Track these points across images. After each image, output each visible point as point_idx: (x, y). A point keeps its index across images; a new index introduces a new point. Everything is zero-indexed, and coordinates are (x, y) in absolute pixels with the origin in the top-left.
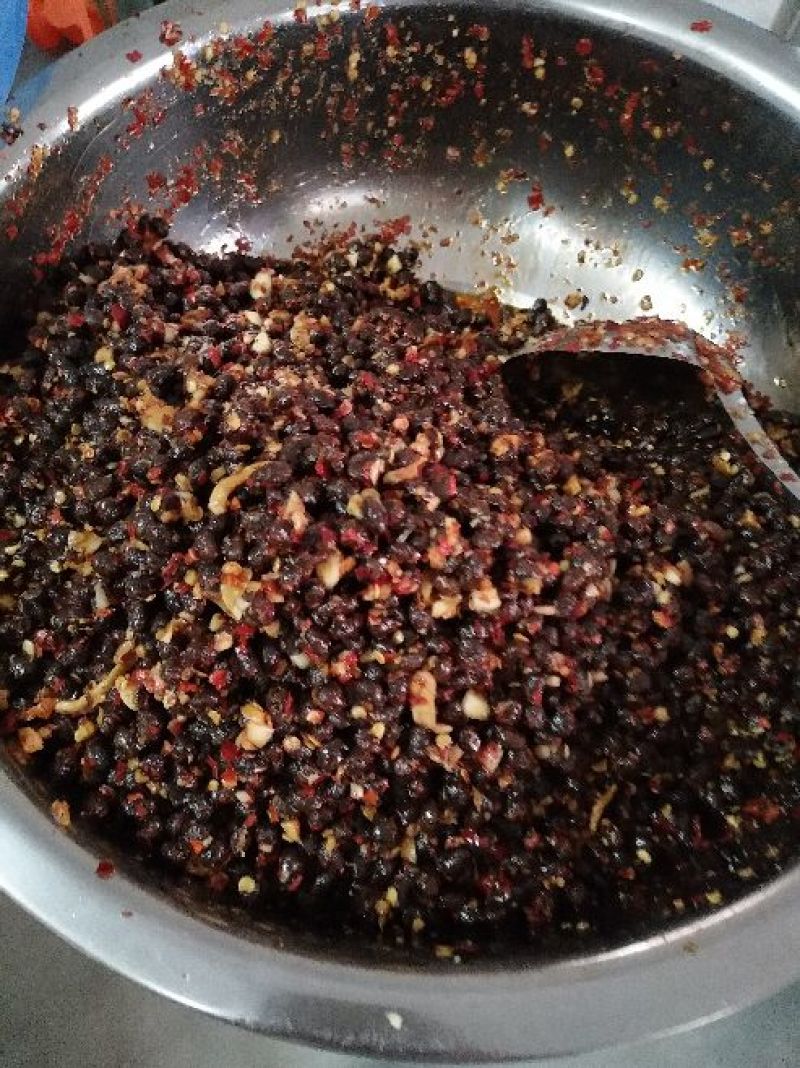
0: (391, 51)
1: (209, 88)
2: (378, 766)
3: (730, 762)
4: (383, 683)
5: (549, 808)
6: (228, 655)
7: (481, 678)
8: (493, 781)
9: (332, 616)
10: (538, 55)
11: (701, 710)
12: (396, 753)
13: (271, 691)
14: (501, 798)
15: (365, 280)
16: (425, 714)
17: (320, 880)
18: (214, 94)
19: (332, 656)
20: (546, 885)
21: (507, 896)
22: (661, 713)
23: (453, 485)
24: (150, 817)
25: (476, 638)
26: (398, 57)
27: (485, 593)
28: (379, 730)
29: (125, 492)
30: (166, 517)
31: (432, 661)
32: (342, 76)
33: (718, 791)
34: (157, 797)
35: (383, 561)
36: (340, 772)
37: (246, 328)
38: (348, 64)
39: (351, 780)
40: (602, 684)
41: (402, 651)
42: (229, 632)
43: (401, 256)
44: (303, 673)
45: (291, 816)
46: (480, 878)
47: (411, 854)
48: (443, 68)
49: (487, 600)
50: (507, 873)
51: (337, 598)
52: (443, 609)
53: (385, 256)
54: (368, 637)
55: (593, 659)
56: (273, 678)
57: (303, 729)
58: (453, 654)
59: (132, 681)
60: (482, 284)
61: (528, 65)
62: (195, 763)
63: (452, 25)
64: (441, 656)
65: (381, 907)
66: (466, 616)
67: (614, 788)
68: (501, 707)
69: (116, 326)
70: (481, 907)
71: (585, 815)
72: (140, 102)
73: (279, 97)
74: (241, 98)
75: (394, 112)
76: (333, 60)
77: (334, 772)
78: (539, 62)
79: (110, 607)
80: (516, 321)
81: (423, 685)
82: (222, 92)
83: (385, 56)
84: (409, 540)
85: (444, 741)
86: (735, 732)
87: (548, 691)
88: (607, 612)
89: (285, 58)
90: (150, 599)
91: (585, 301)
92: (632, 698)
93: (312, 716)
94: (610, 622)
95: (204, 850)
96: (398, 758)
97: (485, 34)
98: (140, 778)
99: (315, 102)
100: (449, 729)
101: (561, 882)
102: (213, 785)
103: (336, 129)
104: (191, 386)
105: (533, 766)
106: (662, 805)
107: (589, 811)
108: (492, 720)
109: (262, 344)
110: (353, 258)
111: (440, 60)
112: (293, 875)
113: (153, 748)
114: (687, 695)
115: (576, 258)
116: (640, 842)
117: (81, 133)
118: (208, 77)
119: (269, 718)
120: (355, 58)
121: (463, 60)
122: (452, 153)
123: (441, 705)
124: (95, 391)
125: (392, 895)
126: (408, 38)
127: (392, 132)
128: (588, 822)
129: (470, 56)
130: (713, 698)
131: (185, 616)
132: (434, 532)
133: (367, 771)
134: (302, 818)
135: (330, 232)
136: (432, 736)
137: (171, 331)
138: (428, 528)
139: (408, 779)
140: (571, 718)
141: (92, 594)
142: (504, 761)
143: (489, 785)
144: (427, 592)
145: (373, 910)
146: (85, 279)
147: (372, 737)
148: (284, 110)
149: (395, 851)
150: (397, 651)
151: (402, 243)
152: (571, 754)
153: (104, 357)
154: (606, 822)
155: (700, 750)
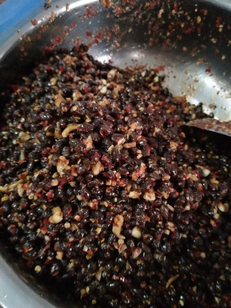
0: (174, 12)
1: (113, 9)
2: (95, 243)
3: (222, 277)
4: (104, 214)
5: (153, 276)
6: (55, 188)
7: (141, 223)
8: (135, 260)
9: (94, 186)
10: (221, 24)
11: (218, 257)
12: (103, 240)
13: (66, 204)
14: (136, 268)
15: (145, 81)
16: (117, 230)
17: (65, 276)
18: (114, 11)
19: (90, 199)
20: (144, 302)
21: (128, 302)
22: (203, 255)
23: (149, 152)
24: (15, 235)
25: (142, 209)
26: (176, 14)
27: (150, 194)
28: (99, 230)
29: (41, 123)
30: (48, 134)
31: (124, 212)
32: (156, 16)
33: (215, 287)
34: (20, 228)
35: (115, 172)
36: (82, 241)
37: (101, 85)
38: (159, 13)
39: (85, 244)
40: (185, 238)
41: (115, 205)
42: (58, 180)
43: (159, 77)
44: (79, 202)
45: (61, 251)
46: (121, 292)
47: (99, 277)
48: (189, 21)
49: (150, 197)
50: (131, 294)
51: (97, 180)
52: (133, 195)
53: (154, 76)
54: (105, 197)
55: (184, 229)
56: (69, 200)
57: (72, 221)
58: (133, 212)
59: (23, 187)
60: (183, 93)
61: (217, 26)
62: (35, 220)
63: (196, 7)
64: (128, 212)
65: (83, 292)
66: (141, 200)
67: (178, 276)
68: (146, 236)
69: (60, 73)
70: (118, 303)
71: (165, 282)
72: (90, 8)
73: (134, 18)
74: (122, 15)
75: (170, 31)
76: (154, 10)
77: (80, 239)
78: (221, 26)
79: (25, 160)
80: (190, 107)
81: (119, 220)
82: (117, 12)
83: (171, 13)
84: (127, 167)
85: (121, 242)
86: (227, 268)
87: (164, 235)
88: (194, 214)
89: (140, 6)
90: (36, 161)
91: (215, 107)
92: (194, 247)
93: (77, 217)
94: (193, 218)
95: (29, 252)
96: (103, 243)
97: (206, 12)
98: (16, 220)
99: (145, 22)
100: (124, 238)
101: (149, 303)
102: (39, 231)
103: (150, 32)
104: (74, 95)
105: (151, 260)
106: (194, 286)
107: (167, 281)
108: (141, 239)
109: (104, 90)
110: (143, 74)
111: (189, 18)
112: (55, 271)
113: (23, 211)
114: (214, 251)
115: (216, 92)
116: (182, 297)
117: (69, 12)
118: (114, 6)
119: (62, 214)
120: (162, 11)
121: (196, 20)
122: (185, 49)
123: (124, 228)
124: (47, 91)
125: (88, 289)
126: (180, 9)
127: (167, 37)
128: (166, 284)
129: (199, 19)
130: (223, 255)
131: (45, 170)
132: (137, 167)
133: (91, 243)
134: (65, 252)
135: (139, 65)
136: (117, 239)
137: (76, 79)
138: (135, 164)
139: (105, 251)
140: (170, 248)
141: (20, 154)
142: (141, 255)
143: (133, 262)
144: (129, 188)
145: (79, 292)
146: (57, 57)
147: (96, 232)
148: (135, 22)
149: (93, 274)
150: (113, 205)
151: (161, 73)
152: (166, 260)
153: (53, 81)
154: (172, 286)
155: (213, 271)
